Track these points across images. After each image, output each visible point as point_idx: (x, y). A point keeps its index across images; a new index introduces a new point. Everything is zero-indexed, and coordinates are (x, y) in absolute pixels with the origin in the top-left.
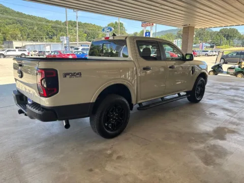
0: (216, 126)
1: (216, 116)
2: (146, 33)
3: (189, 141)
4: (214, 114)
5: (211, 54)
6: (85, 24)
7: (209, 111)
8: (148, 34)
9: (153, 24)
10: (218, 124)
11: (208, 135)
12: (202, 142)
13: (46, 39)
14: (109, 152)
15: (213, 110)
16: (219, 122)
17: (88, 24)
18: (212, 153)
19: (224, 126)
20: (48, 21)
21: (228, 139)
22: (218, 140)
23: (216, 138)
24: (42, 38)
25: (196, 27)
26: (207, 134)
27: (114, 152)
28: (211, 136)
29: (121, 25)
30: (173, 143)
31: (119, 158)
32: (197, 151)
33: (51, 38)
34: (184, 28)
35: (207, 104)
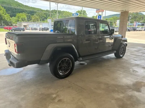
0: (135, 81)
1: (137, 73)
2: (99, 16)
3: (113, 91)
4: (136, 71)
5: (141, 30)
6: (63, 11)
7: (132, 69)
8: (100, 17)
9: (103, 11)
10: (137, 79)
11: (129, 87)
12: (123, 93)
13: (40, 20)
14: (54, 96)
15: (135, 69)
16: (138, 77)
17: (65, 12)
18: (129, 102)
19: (141, 81)
20: (42, 10)
21: (142, 92)
22: (135, 92)
23: (133, 90)
24: (38, 20)
25: (130, 12)
26: (127, 86)
27: (58, 96)
28: (130, 88)
29: (84, 12)
30: (101, 92)
31: (60, 101)
32: (117, 100)
33: (44, 20)
34: (121, 12)
35: (132, 63)
